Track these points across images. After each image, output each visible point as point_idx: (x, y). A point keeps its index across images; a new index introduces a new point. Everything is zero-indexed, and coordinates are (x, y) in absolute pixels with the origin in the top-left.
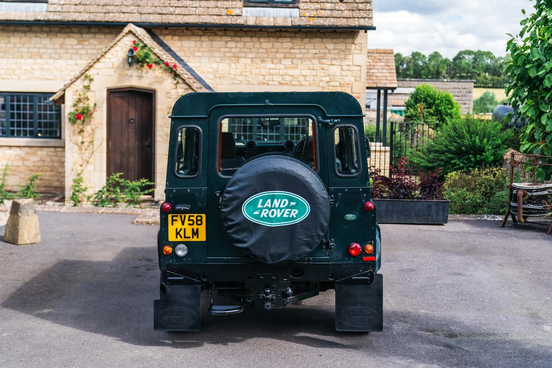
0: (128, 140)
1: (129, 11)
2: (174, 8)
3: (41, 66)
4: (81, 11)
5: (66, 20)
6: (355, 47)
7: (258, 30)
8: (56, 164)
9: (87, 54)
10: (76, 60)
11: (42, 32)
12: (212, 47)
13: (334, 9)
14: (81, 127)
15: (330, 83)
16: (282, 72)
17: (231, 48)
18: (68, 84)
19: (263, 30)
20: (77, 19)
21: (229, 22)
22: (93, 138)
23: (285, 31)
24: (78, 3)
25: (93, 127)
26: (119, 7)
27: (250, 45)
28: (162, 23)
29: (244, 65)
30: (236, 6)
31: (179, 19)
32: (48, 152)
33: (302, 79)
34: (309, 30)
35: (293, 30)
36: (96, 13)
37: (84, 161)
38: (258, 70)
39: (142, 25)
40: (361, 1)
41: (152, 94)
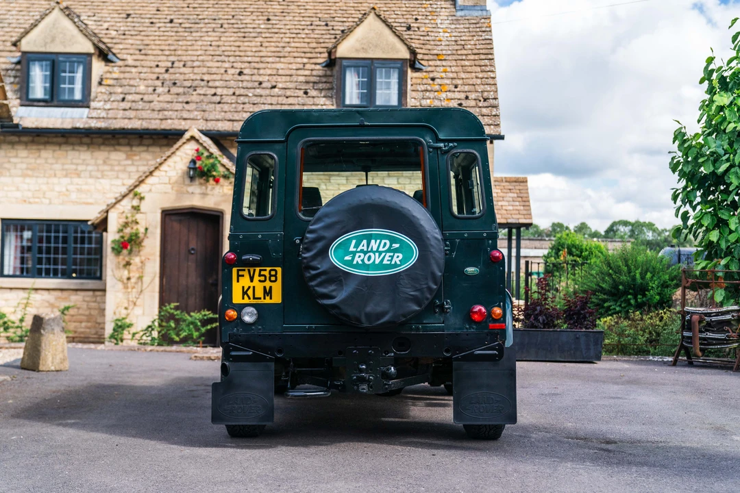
1: (192, 117)
2: (248, 113)
3: (78, 187)
4: (132, 117)
5: (113, 128)
8: (94, 312)
9: (137, 171)
10: (123, 179)
11: (81, 144)
14: (127, 259)
18: (111, 203)
20: (126, 127)
22: (142, 272)
24: (127, 108)
25: (143, 258)
26: (179, 112)
28: (234, 131)
32: (84, 296)
36: (150, 119)
37: (131, 303)
39: (206, 133)
40: (485, 105)
41: (218, 216)
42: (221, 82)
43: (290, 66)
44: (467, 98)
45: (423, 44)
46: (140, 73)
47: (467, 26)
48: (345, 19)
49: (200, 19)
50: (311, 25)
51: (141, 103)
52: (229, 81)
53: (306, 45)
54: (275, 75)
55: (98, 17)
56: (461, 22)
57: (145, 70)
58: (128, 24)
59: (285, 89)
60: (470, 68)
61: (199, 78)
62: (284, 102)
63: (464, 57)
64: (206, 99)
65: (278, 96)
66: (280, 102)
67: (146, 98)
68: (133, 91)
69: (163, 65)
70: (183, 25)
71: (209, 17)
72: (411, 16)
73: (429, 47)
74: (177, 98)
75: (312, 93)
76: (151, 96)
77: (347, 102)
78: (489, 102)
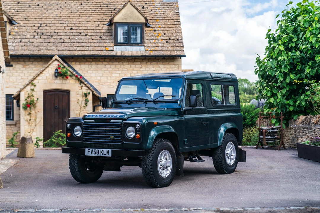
0: (55, 118)
1: (52, 49)
2: (76, 47)
4: (25, 49)
5: (17, 54)
6: (175, 66)
7: (123, 58)
9: (28, 73)
10: (22, 76)
12: (97, 68)
13: (163, 46)
14: (29, 112)
17: (108, 68)
18: (22, 88)
19: (125, 58)
20: (23, 54)
21: (107, 54)
22: (36, 117)
23: (137, 59)
24: (23, 45)
25: (36, 111)
26: (46, 47)
27: (118, 66)
28: (71, 55)
29: (115, 77)
30: (110, 46)
31: (80, 53)
34: (150, 57)
35: (142, 58)
36: (34, 50)
39: (60, 56)
40: (177, 42)
41: (68, 92)
42: (63, 33)
43: (93, 25)
44: (170, 39)
45: (150, 15)
46: (27, 29)
47: (168, 6)
48: (115, 4)
49: (51, 4)
50: (100, 6)
51: (28, 43)
52: (67, 32)
53: (99, 16)
54: (86, 30)
55: (5, 3)
56: (166, 5)
57: (29, 28)
58: (19, 7)
59: (91, 36)
60: (170, 25)
61: (53, 31)
62: (91, 42)
63: (167, 21)
64: (57, 41)
65: (89, 39)
66: (90, 42)
67: (31, 40)
68: (25, 38)
69: (37, 26)
70: (44, 7)
71: (55, 3)
72: (144, 2)
73: (152, 16)
74: (44, 41)
75: (103, 37)
76: (33, 39)
77: (119, 42)
78: (179, 41)
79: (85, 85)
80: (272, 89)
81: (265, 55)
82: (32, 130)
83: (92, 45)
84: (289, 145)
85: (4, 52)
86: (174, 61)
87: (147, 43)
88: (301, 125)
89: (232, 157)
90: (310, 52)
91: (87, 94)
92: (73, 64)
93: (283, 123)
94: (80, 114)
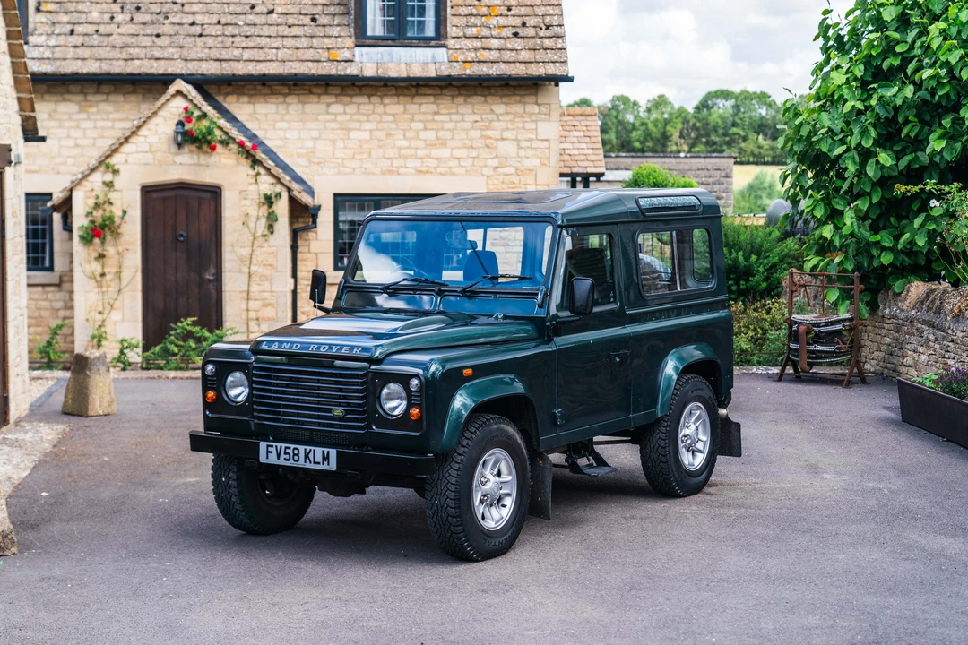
0: (176, 270)
1: (166, 56)
2: (240, 50)
4: (86, 57)
5: (62, 73)
6: (540, 109)
7: (381, 84)
9: (95, 127)
10: (77, 139)
12: (304, 113)
13: (504, 47)
14: (100, 251)
15: (500, 170)
16: (420, 153)
17: (335, 114)
18: (77, 179)
19: (389, 84)
20: (80, 71)
21: (333, 72)
22: (120, 267)
23: (424, 86)
24: (79, 44)
25: (120, 249)
26: (148, 49)
27: (367, 108)
28: (223, 75)
29: (358, 143)
30: (343, 46)
31: (250, 68)
32: (31, 293)
33: (454, 163)
34: (463, 83)
35: (439, 83)
36: (111, 60)
37: (106, 306)
38: (381, 150)
39: (189, 79)
40: (547, 35)
41: (215, 193)
42: (201, 5)
44: (524, 24)
51: (95, 36)
52: (211, 3)
59: (287, 14)
61: (170, 0)
62: (285, 34)
64: (182, 30)
65: (278, 25)
66: (280, 34)
67: (102, 29)
68: (84, 21)
74: (143, 30)
75: (322, 20)
76: (108, 26)
77: (369, 33)
78: (552, 30)
79: (268, 169)
80: (831, 196)
81: (811, 89)
82: (108, 307)
83: (289, 42)
84: (878, 368)
85: (19, 99)
86: (536, 94)
87: (454, 37)
88: (913, 312)
89: (700, 446)
90: (947, 89)
91: (273, 196)
92: (232, 103)
93: (862, 301)
94: (251, 258)
